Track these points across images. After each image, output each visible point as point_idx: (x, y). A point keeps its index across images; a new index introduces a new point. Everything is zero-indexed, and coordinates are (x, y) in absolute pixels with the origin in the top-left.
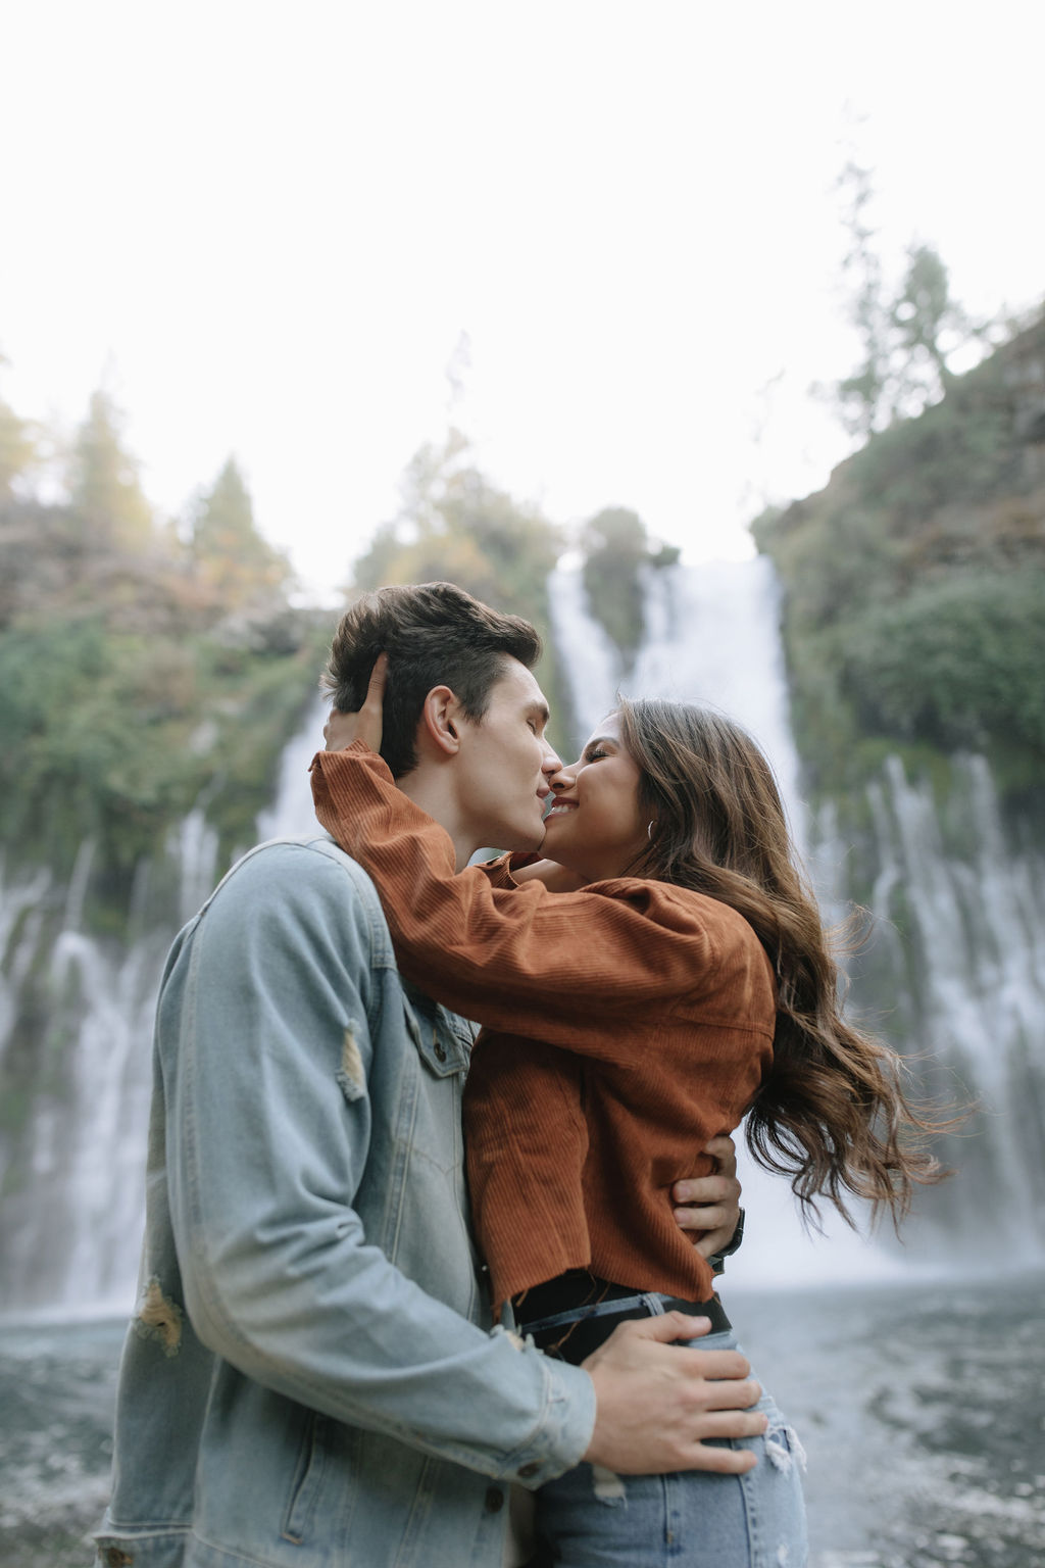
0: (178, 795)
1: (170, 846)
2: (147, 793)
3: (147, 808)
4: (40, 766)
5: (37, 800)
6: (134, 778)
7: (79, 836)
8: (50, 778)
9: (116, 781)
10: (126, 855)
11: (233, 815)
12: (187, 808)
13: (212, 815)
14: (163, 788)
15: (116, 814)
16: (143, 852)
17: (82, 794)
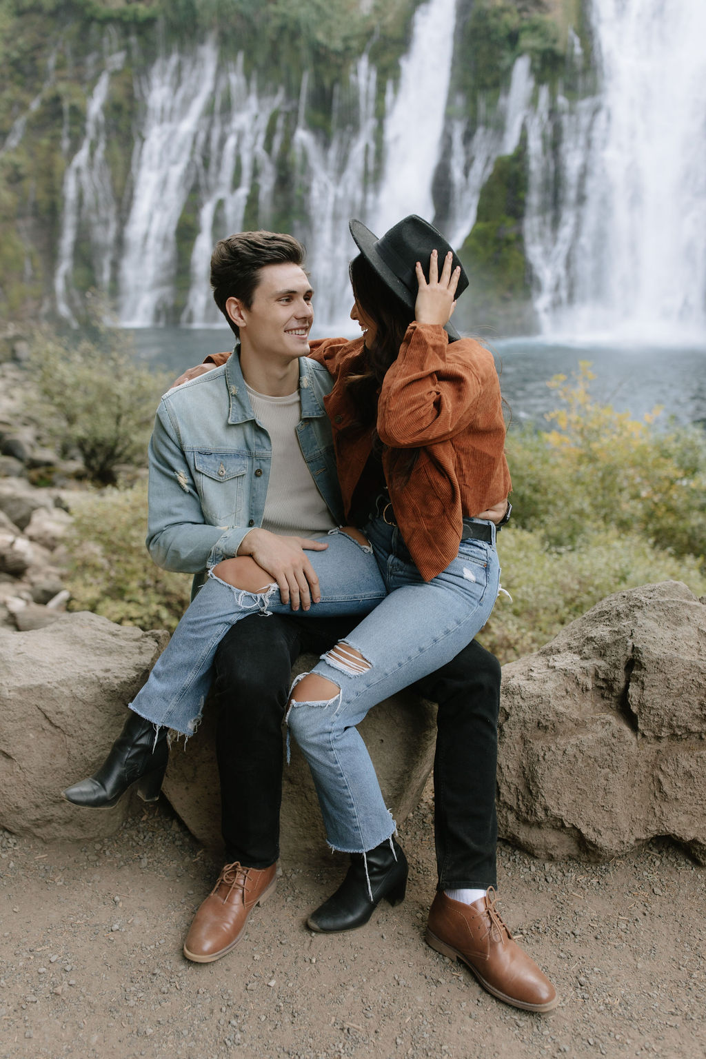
0: (354, 44)
1: (352, 78)
2: (337, 45)
3: (337, 53)
4: (276, 22)
5: (275, 44)
6: (329, 34)
7: (301, 69)
8: (282, 29)
9: (320, 36)
10: (327, 82)
11: (386, 59)
12: (360, 53)
13: (374, 58)
14: (346, 39)
15: (320, 55)
16: (336, 81)
17: (301, 43)
